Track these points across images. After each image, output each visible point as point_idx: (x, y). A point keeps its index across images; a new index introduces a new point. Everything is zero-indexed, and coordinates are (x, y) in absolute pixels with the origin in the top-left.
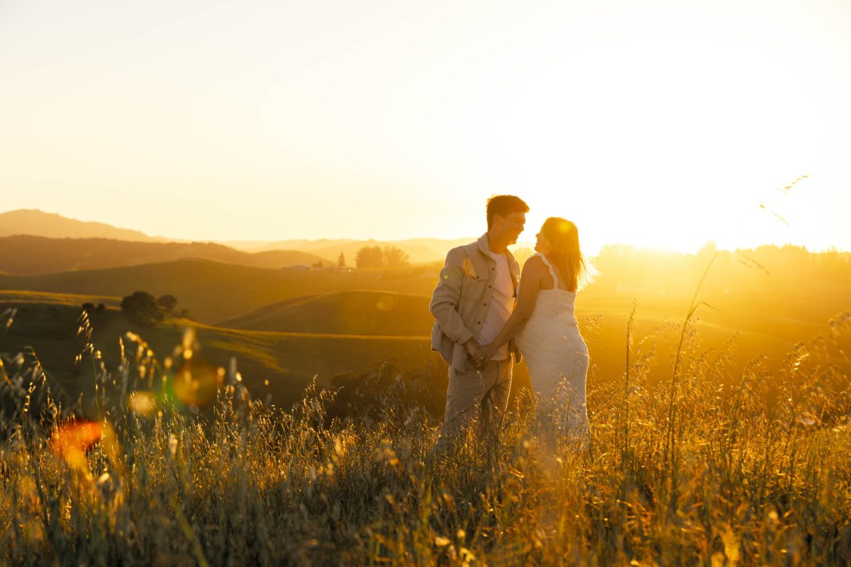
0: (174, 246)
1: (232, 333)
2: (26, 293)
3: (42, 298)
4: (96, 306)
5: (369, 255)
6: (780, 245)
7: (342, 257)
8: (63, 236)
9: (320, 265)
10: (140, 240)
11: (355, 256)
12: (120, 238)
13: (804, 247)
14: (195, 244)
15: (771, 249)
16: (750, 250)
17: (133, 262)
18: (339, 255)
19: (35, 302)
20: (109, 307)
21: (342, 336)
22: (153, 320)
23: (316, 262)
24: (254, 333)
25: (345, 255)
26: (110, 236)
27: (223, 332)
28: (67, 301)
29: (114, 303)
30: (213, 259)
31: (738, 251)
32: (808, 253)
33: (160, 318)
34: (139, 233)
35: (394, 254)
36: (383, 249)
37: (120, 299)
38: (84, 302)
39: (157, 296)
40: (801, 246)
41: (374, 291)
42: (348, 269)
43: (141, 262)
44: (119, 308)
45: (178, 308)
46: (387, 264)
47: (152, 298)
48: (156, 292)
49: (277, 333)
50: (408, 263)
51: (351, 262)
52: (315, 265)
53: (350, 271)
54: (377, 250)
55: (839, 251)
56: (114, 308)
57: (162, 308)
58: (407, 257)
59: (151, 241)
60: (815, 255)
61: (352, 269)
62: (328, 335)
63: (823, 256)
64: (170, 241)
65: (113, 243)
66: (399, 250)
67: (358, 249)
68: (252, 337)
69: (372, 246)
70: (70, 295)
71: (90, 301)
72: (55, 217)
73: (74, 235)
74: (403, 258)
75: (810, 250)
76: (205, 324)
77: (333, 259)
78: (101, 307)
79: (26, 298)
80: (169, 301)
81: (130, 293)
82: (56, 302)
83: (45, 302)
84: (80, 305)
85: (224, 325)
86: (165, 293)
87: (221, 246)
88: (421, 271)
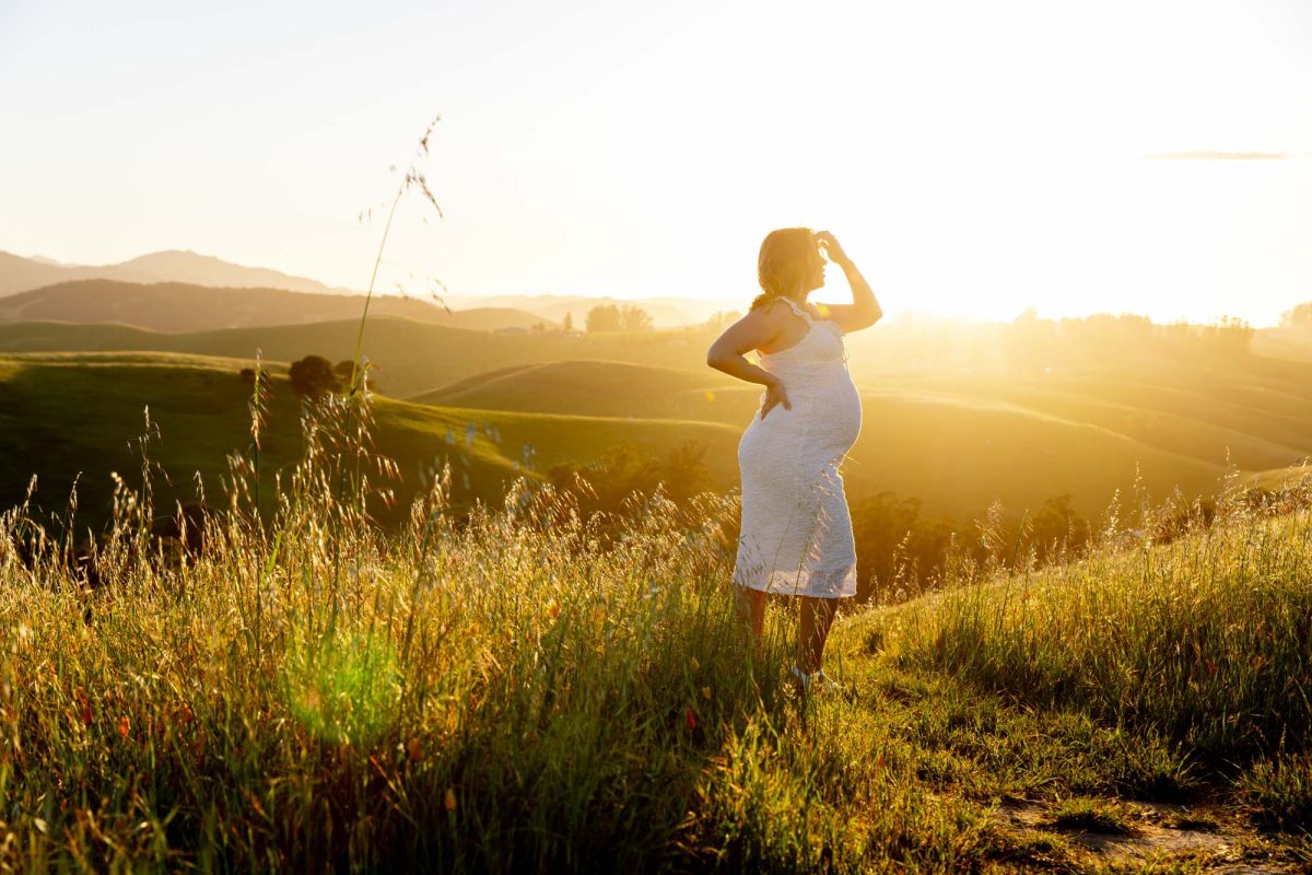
1: (428, 410)
2: (172, 355)
3: (191, 363)
4: (258, 372)
5: (601, 316)
6: (1117, 314)
7: (568, 319)
8: (220, 284)
9: (541, 327)
10: (318, 291)
11: (585, 317)
12: (293, 288)
13: (1147, 318)
14: (385, 298)
15: (1106, 318)
16: (1078, 320)
17: (307, 320)
18: (566, 314)
19: (182, 366)
20: (275, 375)
21: (565, 417)
22: (328, 392)
23: (537, 323)
24: (455, 410)
25: (573, 315)
26: (280, 286)
27: (418, 408)
28: (221, 366)
29: (282, 370)
30: (408, 318)
32: (1151, 325)
33: (337, 388)
34: (316, 283)
35: (636, 314)
36: (620, 309)
37: (288, 365)
38: (244, 367)
39: (335, 362)
40: (1143, 316)
41: (605, 361)
42: (575, 333)
43: (318, 319)
44: (286, 377)
46: (625, 327)
47: (328, 364)
48: (334, 360)
49: (483, 412)
50: (651, 327)
51: (580, 324)
52: (535, 327)
53: (578, 335)
54: (613, 309)
55: (1190, 322)
56: (281, 376)
57: (342, 377)
58: (651, 319)
59: (331, 293)
60: (1160, 326)
61: (581, 333)
62: (548, 416)
63: (1169, 327)
64: (355, 294)
65: (285, 294)
66: (641, 311)
67: (590, 308)
68: (453, 416)
69: (607, 304)
70: (227, 359)
71: (251, 367)
72: (213, 261)
73: (235, 283)
74: (645, 320)
75: (1155, 321)
76: (394, 398)
77: (558, 320)
78: (264, 374)
79: (172, 361)
80: (348, 368)
81: (300, 358)
82: (207, 367)
83: (195, 367)
84: (238, 372)
85: (418, 400)
86: (345, 359)
87: (419, 301)
88: (666, 338)
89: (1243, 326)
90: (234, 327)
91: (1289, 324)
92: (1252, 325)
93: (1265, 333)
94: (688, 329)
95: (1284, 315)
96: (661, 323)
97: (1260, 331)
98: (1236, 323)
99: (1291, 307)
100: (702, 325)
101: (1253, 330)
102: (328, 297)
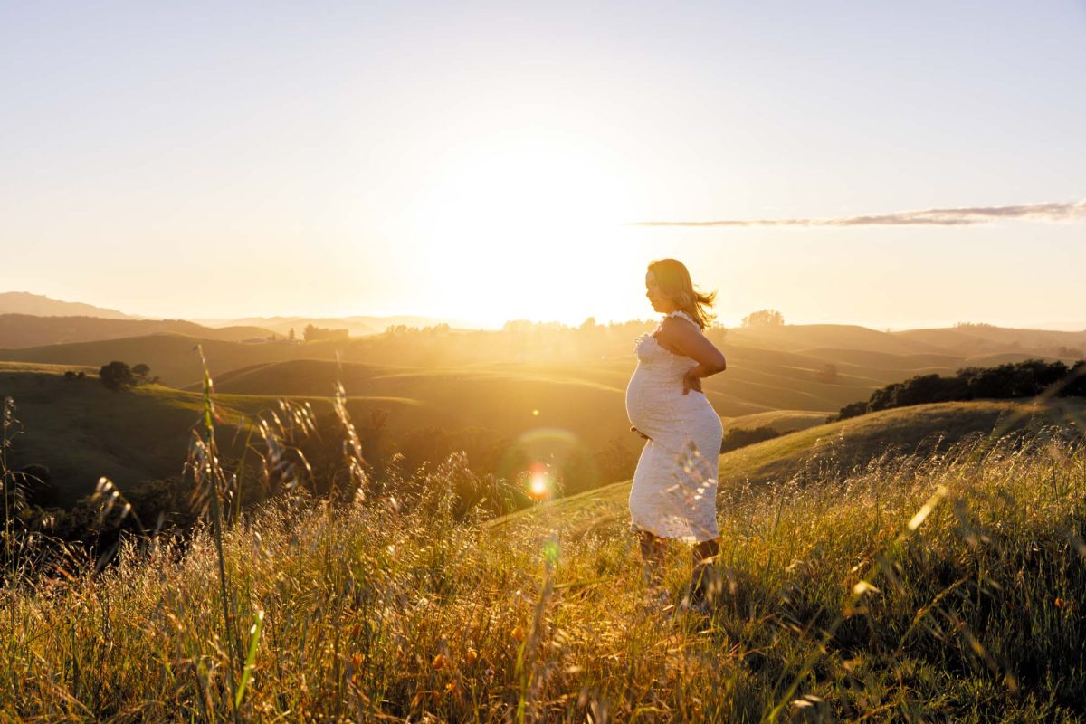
0: (148, 323)
1: (197, 396)
2: (15, 363)
3: (29, 368)
4: (77, 374)
5: (314, 330)
7: (292, 332)
8: (49, 314)
9: (274, 338)
10: (118, 318)
11: (303, 331)
12: (101, 316)
14: (165, 321)
16: (620, 325)
17: (112, 337)
18: (290, 329)
19: (22, 371)
20: (88, 375)
22: (128, 385)
23: (270, 336)
24: (216, 395)
25: (295, 330)
26: (91, 314)
27: (191, 394)
28: (51, 370)
29: (94, 372)
30: (181, 334)
31: (612, 325)
33: (134, 383)
34: (118, 312)
37: (99, 368)
38: (67, 370)
39: (131, 365)
41: (318, 359)
42: (297, 341)
43: (119, 336)
44: (98, 376)
45: (150, 375)
47: (127, 367)
48: (131, 363)
49: (236, 396)
50: (349, 337)
51: (299, 336)
52: (269, 338)
53: (299, 343)
56: (94, 376)
57: (137, 375)
59: (128, 319)
61: (301, 341)
64: (145, 319)
65: (96, 320)
67: (306, 326)
68: (215, 399)
70: (54, 365)
71: (72, 370)
72: (43, 298)
73: (59, 314)
76: (173, 388)
77: (286, 333)
78: (82, 375)
79: (15, 368)
80: (142, 369)
81: (107, 363)
82: (40, 371)
83: (32, 371)
84: (63, 374)
85: (191, 389)
86: (139, 363)
87: (189, 323)
88: (358, 343)
89: (720, 327)
90: (59, 343)
91: (747, 325)
92: (726, 327)
93: (734, 332)
94: (373, 337)
95: (744, 320)
96: (354, 334)
97: (731, 330)
98: (716, 325)
99: (748, 314)
100: (381, 335)
101: (727, 330)
102: (125, 321)
